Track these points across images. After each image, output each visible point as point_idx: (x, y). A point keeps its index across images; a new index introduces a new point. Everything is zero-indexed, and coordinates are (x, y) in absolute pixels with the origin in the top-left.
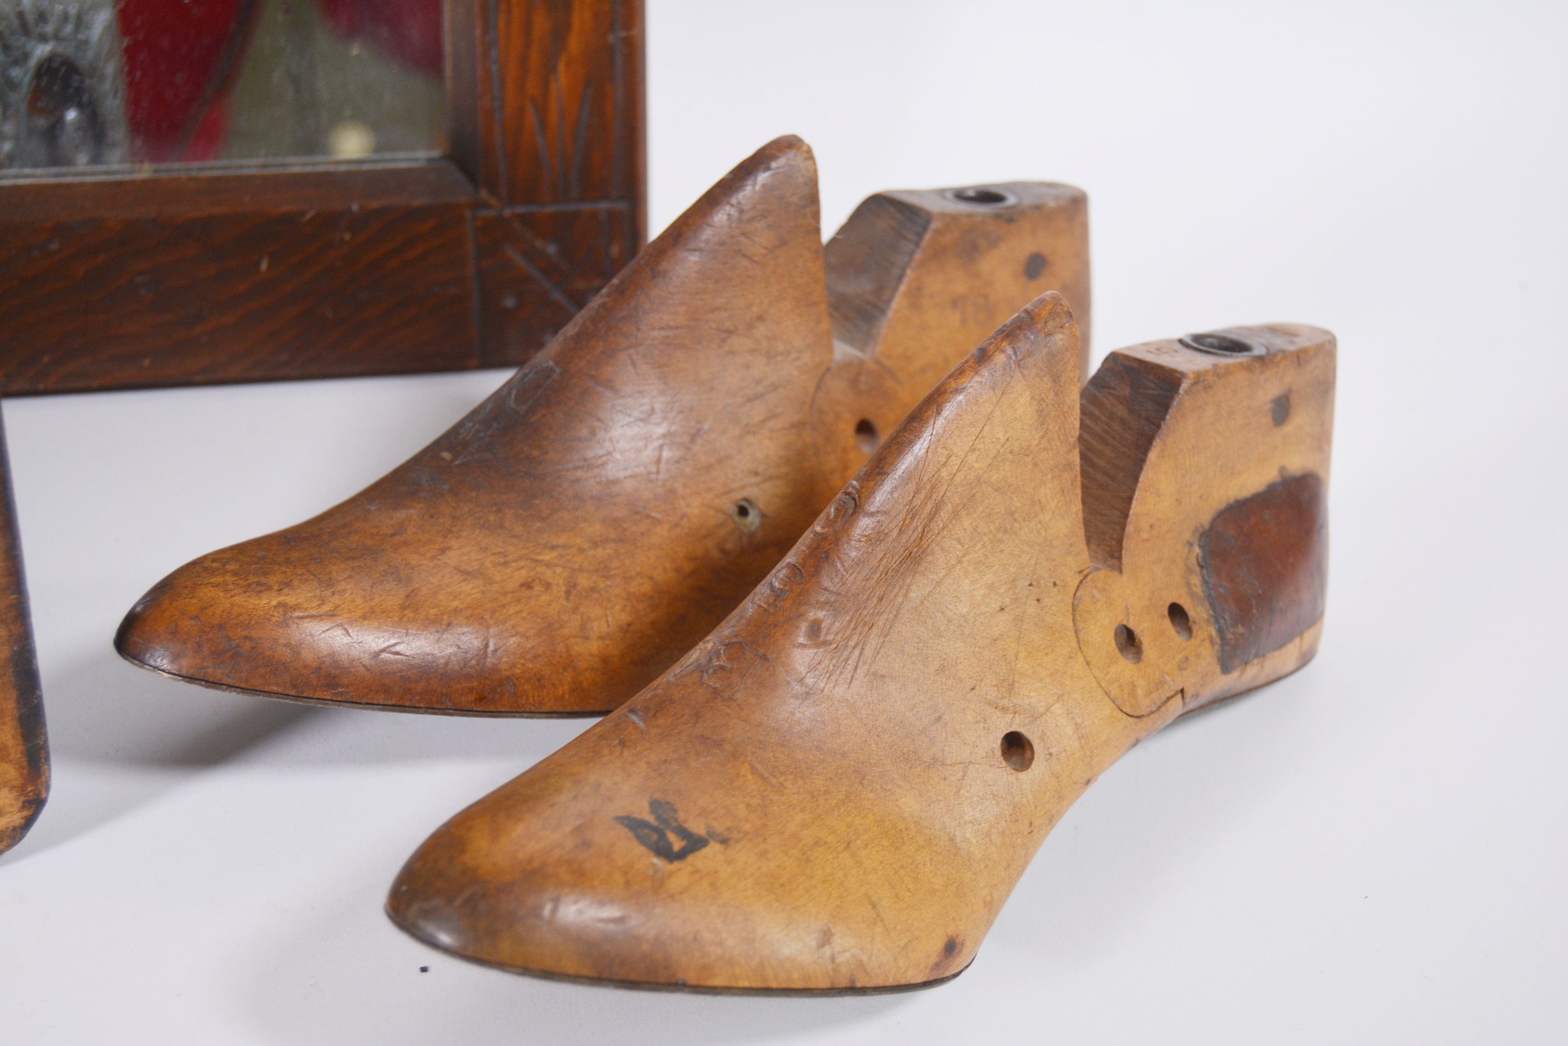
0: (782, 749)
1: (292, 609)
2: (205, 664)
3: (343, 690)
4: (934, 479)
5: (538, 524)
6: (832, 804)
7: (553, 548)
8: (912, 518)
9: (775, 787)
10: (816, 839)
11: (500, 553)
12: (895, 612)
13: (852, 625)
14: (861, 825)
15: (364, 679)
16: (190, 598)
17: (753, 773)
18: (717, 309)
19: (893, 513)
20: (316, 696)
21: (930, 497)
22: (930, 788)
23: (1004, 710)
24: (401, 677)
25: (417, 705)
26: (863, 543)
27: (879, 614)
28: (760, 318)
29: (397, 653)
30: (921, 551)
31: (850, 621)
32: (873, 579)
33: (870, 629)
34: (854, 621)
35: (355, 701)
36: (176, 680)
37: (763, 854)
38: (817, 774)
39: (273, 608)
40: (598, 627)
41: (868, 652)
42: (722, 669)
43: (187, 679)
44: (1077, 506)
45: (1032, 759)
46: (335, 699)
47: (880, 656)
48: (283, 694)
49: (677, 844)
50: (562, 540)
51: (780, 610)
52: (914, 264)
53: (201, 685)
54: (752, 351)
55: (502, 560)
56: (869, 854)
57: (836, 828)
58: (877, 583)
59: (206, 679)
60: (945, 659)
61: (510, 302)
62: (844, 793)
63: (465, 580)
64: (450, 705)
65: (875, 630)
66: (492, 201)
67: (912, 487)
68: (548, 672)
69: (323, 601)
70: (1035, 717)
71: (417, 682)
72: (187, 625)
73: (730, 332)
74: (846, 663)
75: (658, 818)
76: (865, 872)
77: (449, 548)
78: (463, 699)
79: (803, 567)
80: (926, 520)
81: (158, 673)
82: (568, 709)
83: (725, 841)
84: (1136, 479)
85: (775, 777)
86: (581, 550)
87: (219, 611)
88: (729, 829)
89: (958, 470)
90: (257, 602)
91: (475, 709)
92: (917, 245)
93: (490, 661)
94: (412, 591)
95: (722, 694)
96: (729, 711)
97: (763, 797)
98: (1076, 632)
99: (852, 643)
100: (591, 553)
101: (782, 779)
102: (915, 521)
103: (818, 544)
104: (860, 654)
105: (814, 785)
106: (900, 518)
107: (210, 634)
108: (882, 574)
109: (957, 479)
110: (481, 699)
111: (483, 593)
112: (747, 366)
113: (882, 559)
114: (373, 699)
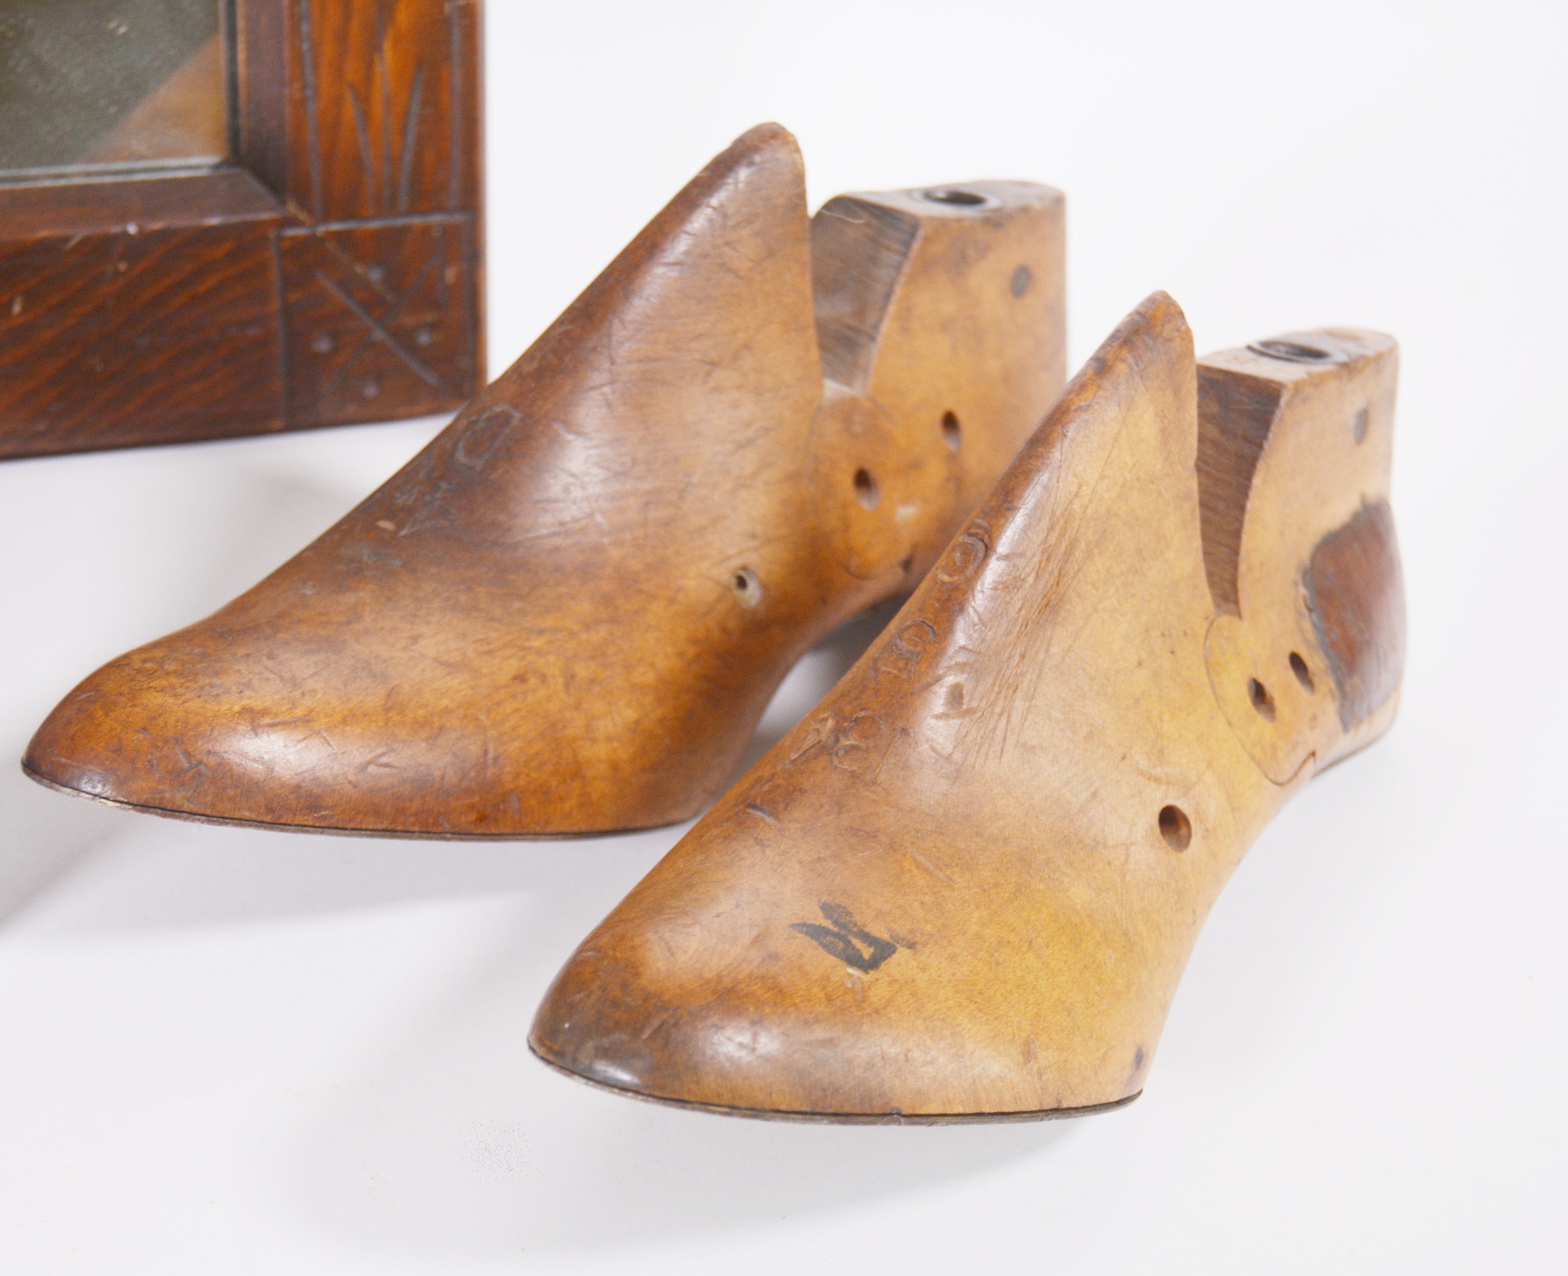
0: (941, 838)
1: (260, 715)
2: (160, 787)
3: (327, 812)
4: (1066, 513)
5: (518, 604)
6: (1005, 899)
7: (541, 632)
8: (1048, 560)
9: (944, 882)
10: (998, 939)
11: (482, 640)
12: (1037, 671)
13: (996, 689)
14: (1037, 920)
15: (350, 799)
16: (130, 707)
17: (917, 867)
18: (700, 335)
19: (1029, 553)
20: (296, 822)
21: (1064, 535)
22: (1096, 875)
23: (1157, 780)
24: (394, 794)
25: (411, 829)
26: (999, 591)
27: (1022, 675)
28: (747, 346)
29: (387, 765)
30: (1059, 598)
31: (994, 684)
32: (1013, 633)
33: (1015, 692)
34: (998, 683)
35: (340, 825)
36: (124, 809)
37: (952, 958)
38: (982, 864)
39: (237, 715)
40: (606, 726)
41: (1016, 719)
42: (856, 749)
43: (139, 808)
44: (1197, 543)
45: (1189, 836)
46: (317, 825)
47: (1027, 723)
48: (257, 821)
49: (867, 952)
50: (549, 622)
51: (915, 675)
52: (902, 279)
53: (157, 814)
54: (740, 387)
55: (486, 648)
56: (1052, 954)
57: (1015, 925)
58: (1018, 637)
59: (162, 806)
60: (1092, 725)
61: (323, 345)
62: (1014, 884)
63: (449, 674)
64: (447, 827)
65: (1019, 693)
66: (302, 216)
67: (1045, 523)
68: (554, 783)
69: (294, 704)
70: (1187, 788)
71: (411, 800)
72: (133, 741)
73: (714, 364)
74: (994, 733)
75: (835, 923)
76: (1053, 974)
77: (421, 636)
78: (463, 819)
79: (934, 623)
80: (1061, 562)
81: (100, 802)
82: (575, 829)
83: (911, 946)
84: (1242, 509)
85: (941, 869)
86: (573, 635)
87: (171, 721)
88: (911, 931)
89: (1090, 501)
90: (216, 708)
91: (475, 832)
92: (905, 255)
93: (491, 771)
94: (393, 689)
95: (862, 778)
96: (874, 797)
97: (935, 893)
98: (1213, 687)
99: (998, 710)
100: (584, 636)
101: (948, 872)
102: (1051, 564)
103: (950, 596)
104: (1008, 722)
105: (982, 877)
106: (1036, 560)
107: (165, 750)
108: (1021, 627)
109: (1089, 512)
110: (482, 819)
111: (473, 688)
112: (735, 406)
113: (1020, 609)
114: (361, 822)
